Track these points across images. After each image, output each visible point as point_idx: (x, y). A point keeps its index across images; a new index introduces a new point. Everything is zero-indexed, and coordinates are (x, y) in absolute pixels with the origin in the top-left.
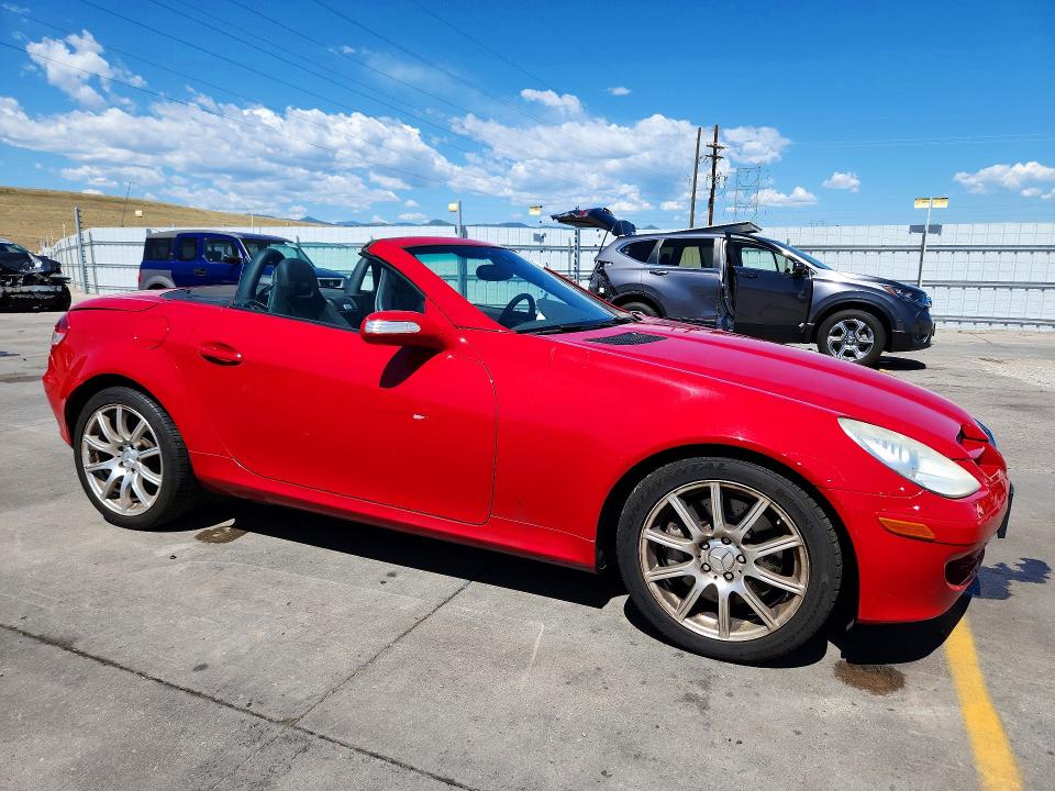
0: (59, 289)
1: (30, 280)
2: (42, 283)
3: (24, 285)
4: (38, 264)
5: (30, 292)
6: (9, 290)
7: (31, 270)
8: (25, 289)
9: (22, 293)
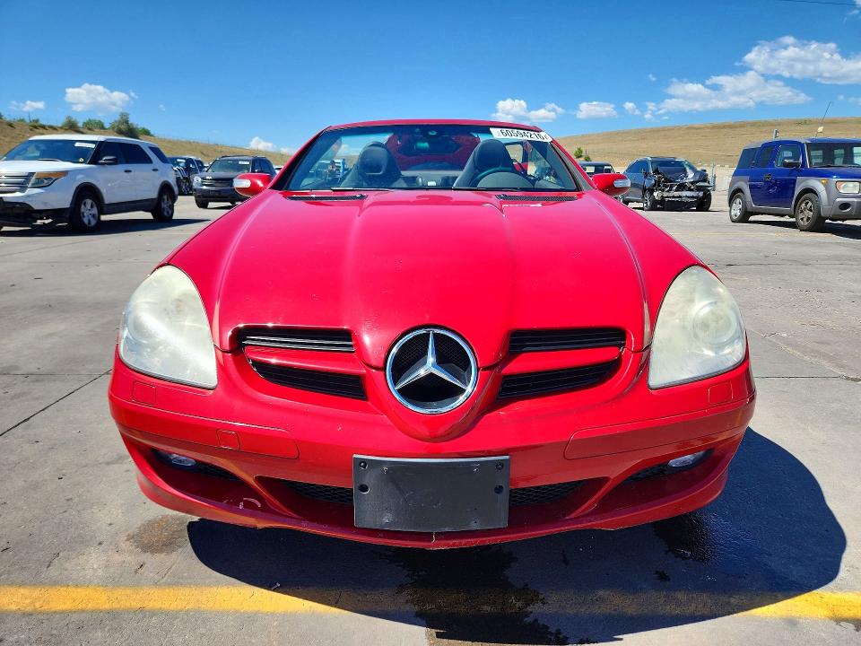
0: (701, 194)
1: (682, 187)
2: (690, 190)
3: (676, 191)
4: (691, 175)
5: (680, 197)
6: (665, 194)
7: (685, 181)
8: (677, 194)
9: (673, 197)
